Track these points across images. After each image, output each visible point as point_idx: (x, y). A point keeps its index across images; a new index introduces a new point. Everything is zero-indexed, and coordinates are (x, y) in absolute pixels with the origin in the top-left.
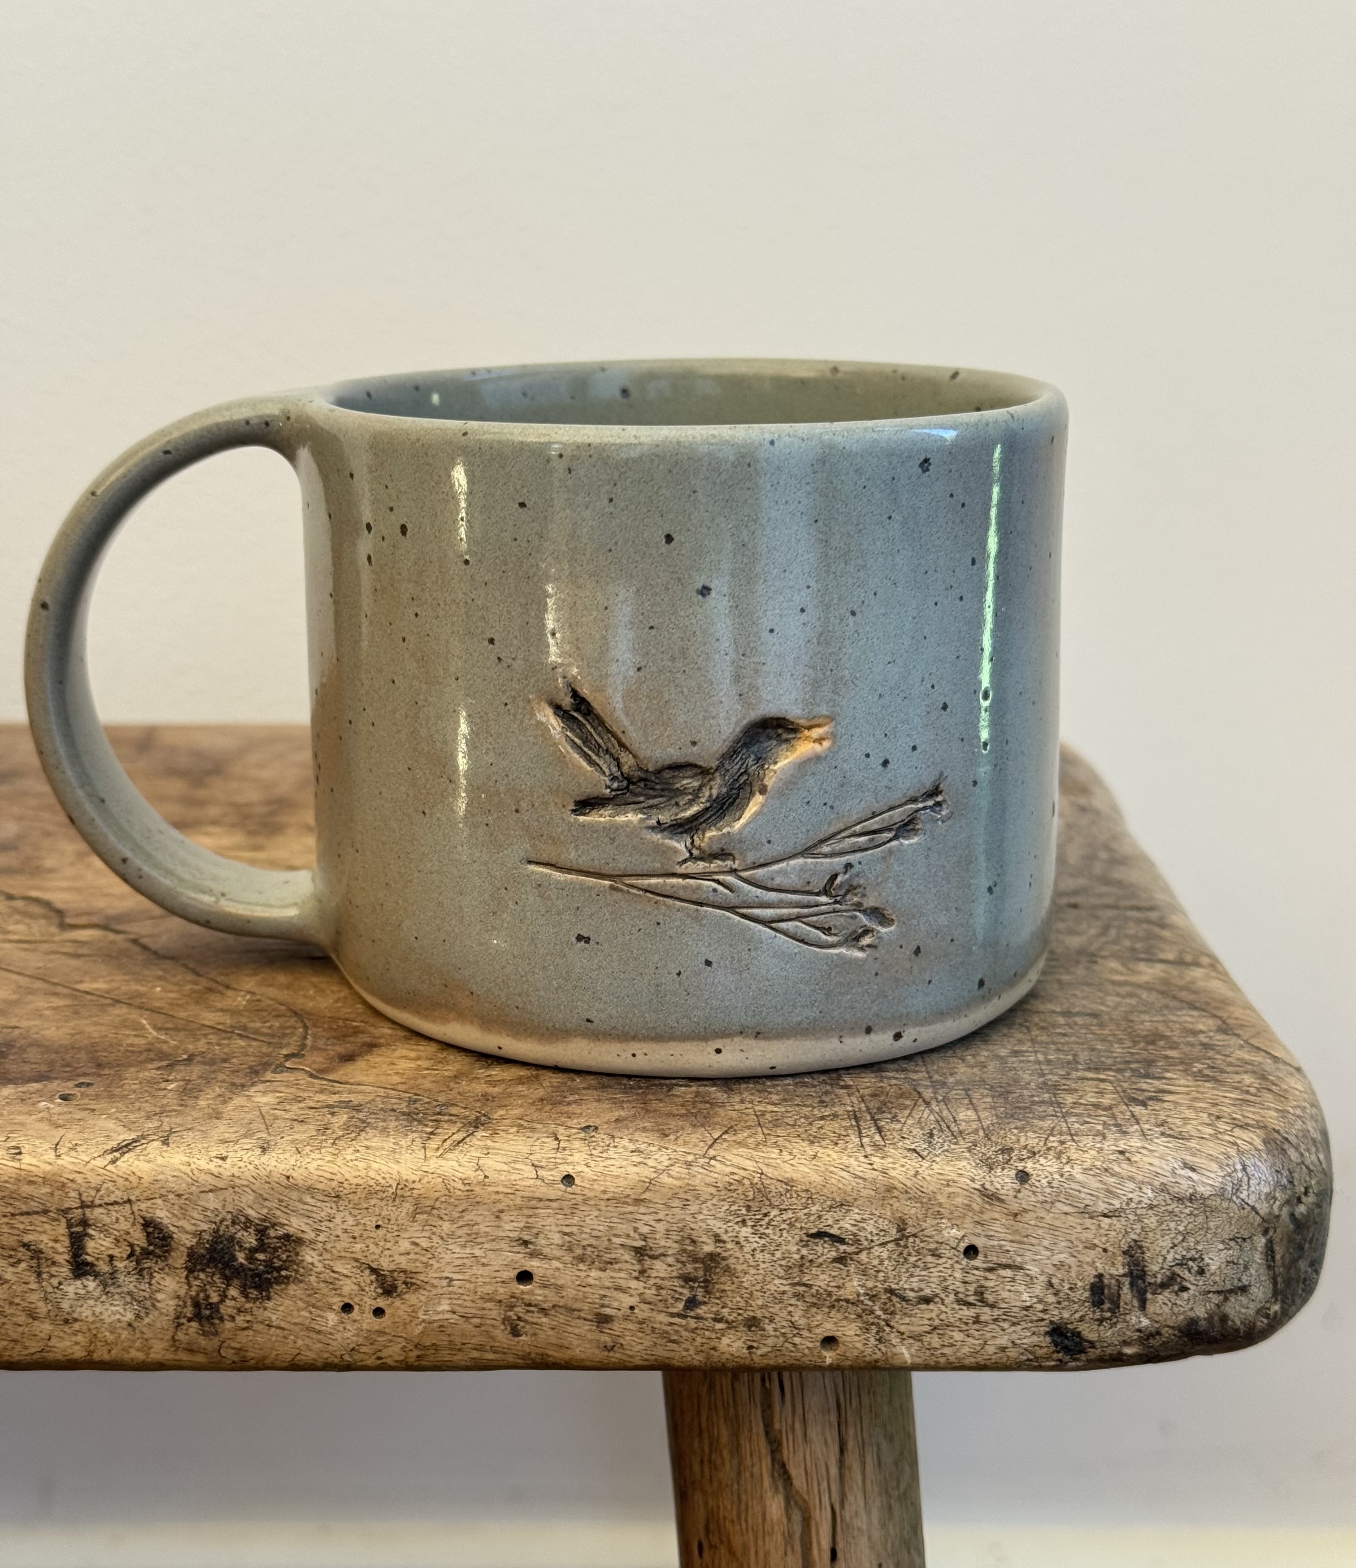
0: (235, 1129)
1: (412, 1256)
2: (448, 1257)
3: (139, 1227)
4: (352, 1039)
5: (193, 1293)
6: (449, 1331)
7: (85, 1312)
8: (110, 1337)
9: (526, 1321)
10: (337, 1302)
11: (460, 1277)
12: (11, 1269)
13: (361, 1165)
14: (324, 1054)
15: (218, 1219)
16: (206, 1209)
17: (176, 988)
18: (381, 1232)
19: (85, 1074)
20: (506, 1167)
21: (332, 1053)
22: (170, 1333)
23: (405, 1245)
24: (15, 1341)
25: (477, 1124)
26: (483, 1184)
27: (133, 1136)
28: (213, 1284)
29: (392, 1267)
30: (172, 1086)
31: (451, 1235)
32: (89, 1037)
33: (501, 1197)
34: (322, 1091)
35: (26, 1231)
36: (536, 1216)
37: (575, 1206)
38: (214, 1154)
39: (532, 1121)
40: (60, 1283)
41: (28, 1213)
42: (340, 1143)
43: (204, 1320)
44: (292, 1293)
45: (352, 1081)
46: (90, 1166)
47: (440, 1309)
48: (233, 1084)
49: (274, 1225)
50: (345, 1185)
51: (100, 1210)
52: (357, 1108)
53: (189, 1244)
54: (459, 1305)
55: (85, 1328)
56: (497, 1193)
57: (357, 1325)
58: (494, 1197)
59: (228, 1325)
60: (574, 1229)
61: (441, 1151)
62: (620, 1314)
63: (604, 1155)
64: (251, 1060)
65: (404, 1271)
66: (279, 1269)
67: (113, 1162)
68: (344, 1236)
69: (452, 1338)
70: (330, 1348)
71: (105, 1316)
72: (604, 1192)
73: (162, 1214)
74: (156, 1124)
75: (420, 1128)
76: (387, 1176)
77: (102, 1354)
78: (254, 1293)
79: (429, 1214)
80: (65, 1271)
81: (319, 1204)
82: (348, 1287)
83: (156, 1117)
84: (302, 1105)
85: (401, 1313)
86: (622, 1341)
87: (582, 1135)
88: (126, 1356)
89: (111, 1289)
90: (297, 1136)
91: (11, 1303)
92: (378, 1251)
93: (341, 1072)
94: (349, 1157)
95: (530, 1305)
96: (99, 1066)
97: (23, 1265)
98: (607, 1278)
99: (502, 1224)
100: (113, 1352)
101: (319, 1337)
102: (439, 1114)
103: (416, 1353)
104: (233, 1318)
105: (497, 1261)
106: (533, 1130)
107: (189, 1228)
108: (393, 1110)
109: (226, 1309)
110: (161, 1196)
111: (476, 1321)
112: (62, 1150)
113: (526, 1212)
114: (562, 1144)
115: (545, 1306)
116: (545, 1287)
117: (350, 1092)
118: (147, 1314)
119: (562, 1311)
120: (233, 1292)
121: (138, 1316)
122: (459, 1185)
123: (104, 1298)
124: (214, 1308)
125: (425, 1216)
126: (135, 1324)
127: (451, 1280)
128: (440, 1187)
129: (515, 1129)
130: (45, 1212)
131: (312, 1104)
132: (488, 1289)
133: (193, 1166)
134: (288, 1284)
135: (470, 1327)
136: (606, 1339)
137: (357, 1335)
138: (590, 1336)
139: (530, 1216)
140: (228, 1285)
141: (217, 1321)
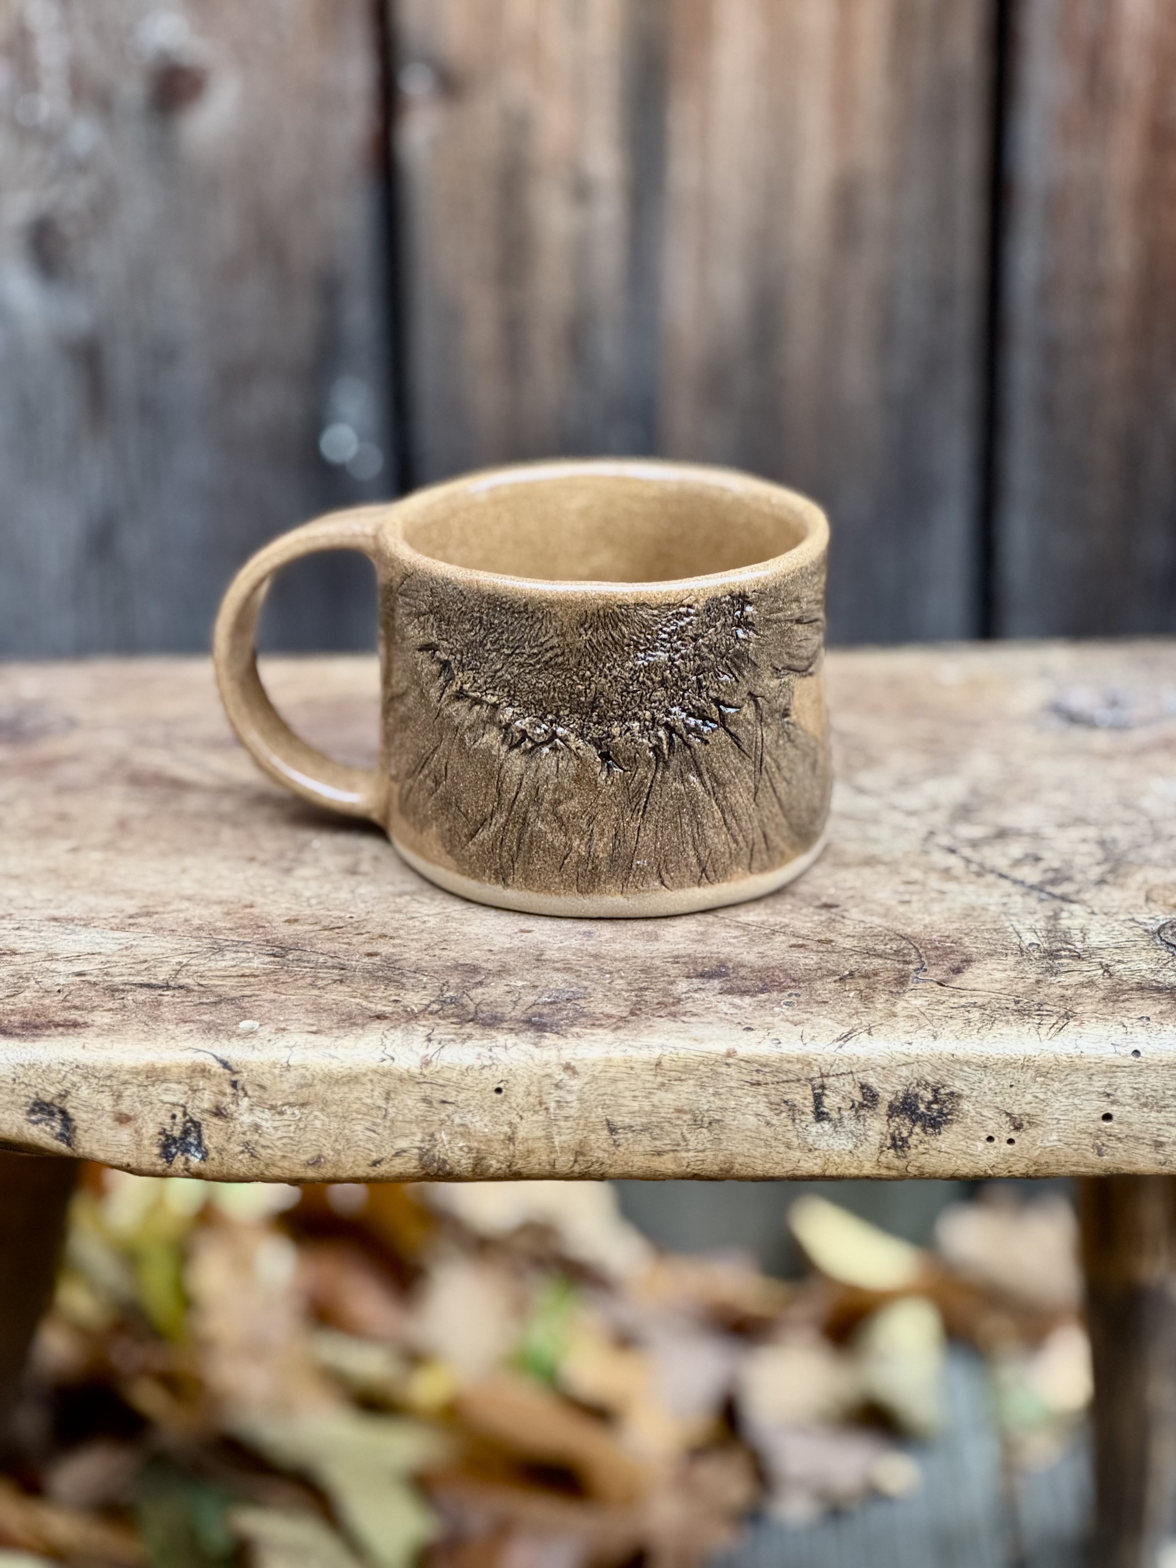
0: (910, 1024)
1: (1033, 1105)
2: (1057, 1105)
3: (857, 1089)
4: (952, 956)
5: (891, 1131)
6: (1057, 1153)
7: (822, 1144)
8: (838, 1160)
9: (1107, 1146)
10: (984, 1135)
11: (1064, 1117)
12: (776, 1117)
13: (1000, 1046)
14: (940, 968)
15: (908, 1083)
16: (900, 1077)
17: (807, 919)
18: (1013, 1089)
19: (789, 987)
20: (1094, 1046)
21: (945, 967)
22: (876, 1157)
23: (1029, 1098)
24: (777, 1163)
25: (1067, 1016)
26: (1080, 1057)
27: (846, 1030)
28: (904, 1125)
29: (1021, 1112)
30: (852, 994)
31: (1059, 1091)
32: (774, 960)
33: (1092, 1065)
34: (953, 996)
35: (786, 1093)
36: (1116, 1077)
37: (1141, 1071)
38: (904, 1041)
39: (1104, 1014)
40: (807, 1126)
41: (787, 1081)
42: (983, 1031)
43: (899, 1150)
44: (955, 1130)
45: (969, 988)
46: (826, 1050)
47: (1051, 1139)
48: (891, 992)
49: (943, 1087)
50: (991, 1059)
51: (833, 1078)
52: (982, 1007)
53: (889, 1100)
54: (1064, 1136)
55: (822, 1155)
56: (1090, 1063)
57: (996, 1150)
58: (1088, 1065)
59: (913, 1151)
60: (1141, 1086)
61: (1050, 1036)
62: (1170, 1140)
63: (1159, 1036)
64: (892, 975)
65: (1028, 1115)
66: (948, 1114)
67: (841, 1047)
68: (989, 1092)
69: (1059, 1158)
70: (979, 1166)
71: (835, 1147)
72: (1161, 1061)
73: (872, 1081)
74: (859, 1021)
75: (1031, 1020)
76: (1018, 1053)
77: (832, 1171)
78: (930, 1130)
79: (1045, 1077)
80: (811, 1117)
81: (973, 1072)
82: (991, 1126)
83: (855, 1017)
84: (944, 1006)
85: (1026, 1142)
86: (1171, 1158)
87: (1141, 1023)
88: (847, 1172)
89: (839, 1129)
90: (953, 1028)
91: (776, 1139)
92: (1011, 1102)
93: (959, 981)
94: (991, 1041)
95: (1110, 1135)
96: (794, 980)
97: (784, 1114)
98: (1162, 1117)
99: (1093, 1083)
100: (839, 1170)
101: (972, 1158)
102: (1039, 1010)
103: (1035, 1168)
104: (916, 1146)
105: (1088, 1108)
106: (1106, 1020)
107: (890, 1089)
108: (1007, 1008)
109: (912, 1141)
110: (872, 1069)
111: (1075, 1146)
112: (806, 1040)
113: (1109, 1075)
114: (1129, 1030)
115: (1120, 1136)
116: (1121, 1123)
117: (972, 996)
118: (861, 1145)
119: (1132, 1139)
120: (917, 1130)
121: (856, 1146)
122: (1065, 1058)
123: (834, 1135)
124: (904, 1140)
125: (1042, 1079)
126: (854, 1151)
127: (1059, 1120)
128: (1052, 1059)
129: (1094, 1020)
130: (799, 1080)
131: (952, 1006)
132: (1083, 1126)
133: (892, 1049)
134: (952, 1124)
135: (1071, 1150)
136: (1161, 1157)
137: (997, 1157)
138: (1150, 1156)
139: (1111, 1078)
140: (914, 1125)
141: (906, 1149)
